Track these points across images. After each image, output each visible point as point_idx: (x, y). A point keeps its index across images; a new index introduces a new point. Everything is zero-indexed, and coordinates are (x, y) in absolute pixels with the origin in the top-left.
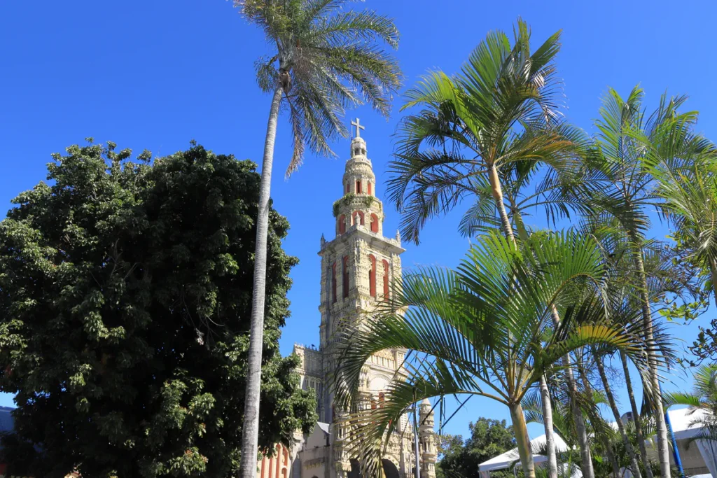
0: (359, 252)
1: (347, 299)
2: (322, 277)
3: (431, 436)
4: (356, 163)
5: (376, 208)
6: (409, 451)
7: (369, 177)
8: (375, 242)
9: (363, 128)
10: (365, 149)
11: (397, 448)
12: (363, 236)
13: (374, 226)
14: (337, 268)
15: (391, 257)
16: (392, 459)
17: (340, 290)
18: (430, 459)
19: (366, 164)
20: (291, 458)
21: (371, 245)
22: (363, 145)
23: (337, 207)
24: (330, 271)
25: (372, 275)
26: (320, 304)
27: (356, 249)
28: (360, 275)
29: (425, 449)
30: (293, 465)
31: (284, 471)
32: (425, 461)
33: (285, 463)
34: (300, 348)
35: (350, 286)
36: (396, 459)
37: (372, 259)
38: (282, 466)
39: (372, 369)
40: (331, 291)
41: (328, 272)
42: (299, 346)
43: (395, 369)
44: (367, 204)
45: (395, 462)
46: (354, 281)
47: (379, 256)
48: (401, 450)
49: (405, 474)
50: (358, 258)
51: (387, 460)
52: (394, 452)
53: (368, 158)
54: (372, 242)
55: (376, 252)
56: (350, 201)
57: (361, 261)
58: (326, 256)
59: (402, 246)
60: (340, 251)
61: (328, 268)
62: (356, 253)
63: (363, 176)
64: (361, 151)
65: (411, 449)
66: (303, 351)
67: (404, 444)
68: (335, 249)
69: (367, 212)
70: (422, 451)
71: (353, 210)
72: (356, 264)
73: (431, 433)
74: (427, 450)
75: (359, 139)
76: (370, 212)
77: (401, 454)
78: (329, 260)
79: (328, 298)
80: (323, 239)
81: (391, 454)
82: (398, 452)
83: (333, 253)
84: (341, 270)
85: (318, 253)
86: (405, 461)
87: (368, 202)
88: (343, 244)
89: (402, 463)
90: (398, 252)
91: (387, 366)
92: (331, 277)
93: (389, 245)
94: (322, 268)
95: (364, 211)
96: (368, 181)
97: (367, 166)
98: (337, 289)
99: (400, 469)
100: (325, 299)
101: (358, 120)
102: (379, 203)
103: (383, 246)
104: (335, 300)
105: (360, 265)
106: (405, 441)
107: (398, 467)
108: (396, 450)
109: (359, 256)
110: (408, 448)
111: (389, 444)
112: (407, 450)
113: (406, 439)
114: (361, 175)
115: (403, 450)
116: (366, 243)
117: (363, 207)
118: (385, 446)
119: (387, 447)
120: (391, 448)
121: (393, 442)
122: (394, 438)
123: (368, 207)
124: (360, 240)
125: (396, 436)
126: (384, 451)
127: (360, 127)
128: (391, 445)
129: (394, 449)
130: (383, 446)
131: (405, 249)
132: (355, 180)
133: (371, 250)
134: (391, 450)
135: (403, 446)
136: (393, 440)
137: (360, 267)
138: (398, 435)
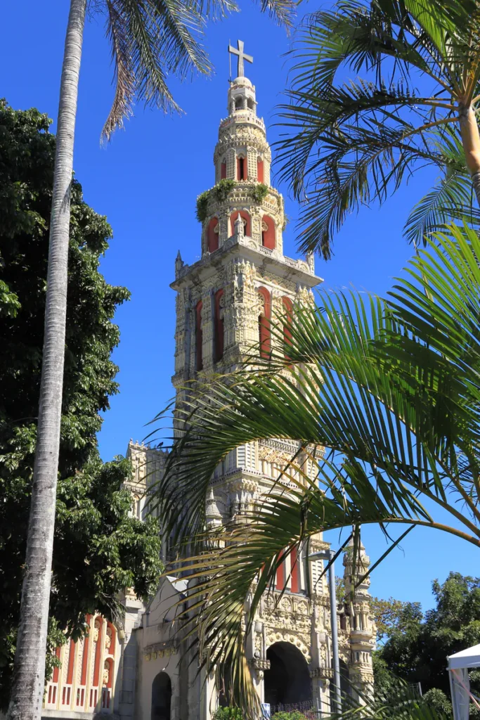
0: (241, 283)
1: (219, 365)
2: (178, 327)
3: (365, 602)
4: (238, 126)
5: (273, 207)
6: (326, 628)
7: (261, 151)
8: (269, 266)
9: (251, 59)
10: (254, 99)
11: (305, 623)
12: (250, 255)
13: (267, 239)
14: (203, 311)
15: (297, 291)
16: (296, 641)
17: (208, 349)
18: (362, 643)
19: (255, 127)
20: (121, 641)
21: (262, 271)
22: (250, 93)
23: (203, 204)
24: (191, 315)
25: (264, 323)
26: (174, 373)
27: (236, 278)
28: (243, 323)
29: (355, 627)
30: (125, 654)
31: (109, 663)
32: (355, 648)
33: (111, 650)
34: (138, 449)
35: (226, 343)
36: (304, 642)
37: (264, 294)
38: (105, 655)
40: (193, 350)
41: (187, 318)
42: (137, 445)
44: (256, 199)
45: (302, 648)
46: (233, 334)
47: (276, 289)
48: (313, 626)
49: (319, 670)
50: (240, 294)
51: (288, 643)
52: (300, 630)
53: (259, 115)
54: (265, 266)
55: (270, 283)
56: (226, 193)
57: (245, 298)
58: (185, 289)
59: (316, 274)
60: (210, 281)
61: (188, 311)
62: (236, 284)
63: (249, 148)
64: (246, 101)
65: (329, 625)
66: (144, 453)
67: (317, 615)
68: (201, 277)
69: (257, 212)
70: (349, 629)
71: (231, 208)
72: (236, 304)
73: (364, 598)
74: (358, 628)
75: (243, 80)
76: (262, 213)
77: (313, 633)
78: (190, 296)
79: (187, 364)
80: (179, 260)
81: (296, 633)
82: (307, 630)
83: (196, 284)
84: (210, 314)
85: (170, 285)
86: (319, 645)
87: (257, 195)
88: (213, 269)
89: (313, 650)
92: (193, 326)
93: (293, 272)
94: (178, 310)
95: (251, 211)
96: (258, 157)
97: (256, 131)
98: (203, 346)
99: (311, 660)
100: (182, 364)
101: (241, 44)
102: (278, 198)
103: (283, 273)
104: (200, 367)
105: (243, 305)
106: (320, 611)
107: (307, 656)
108: (304, 626)
109: (242, 289)
110: (324, 624)
111: (292, 615)
112: (323, 626)
113: (321, 608)
114: (246, 146)
115: (316, 626)
116: (254, 267)
117: (249, 204)
118: (285, 619)
119: (288, 621)
120: (295, 623)
121: (299, 612)
122: (300, 605)
123: (259, 205)
124: (243, 263)
125: (305, 602)
126: (282, 627)
127: (244, 58)
128: (294, 617)
129: (300, 625)
130: (281, 619)
131: (322, 278)
132: (236, 155)
133: (262, 279)
134: (294, 626)
135: (316, 620)
136: (299, 608)
137: (244, 309)
138: (306, 600)
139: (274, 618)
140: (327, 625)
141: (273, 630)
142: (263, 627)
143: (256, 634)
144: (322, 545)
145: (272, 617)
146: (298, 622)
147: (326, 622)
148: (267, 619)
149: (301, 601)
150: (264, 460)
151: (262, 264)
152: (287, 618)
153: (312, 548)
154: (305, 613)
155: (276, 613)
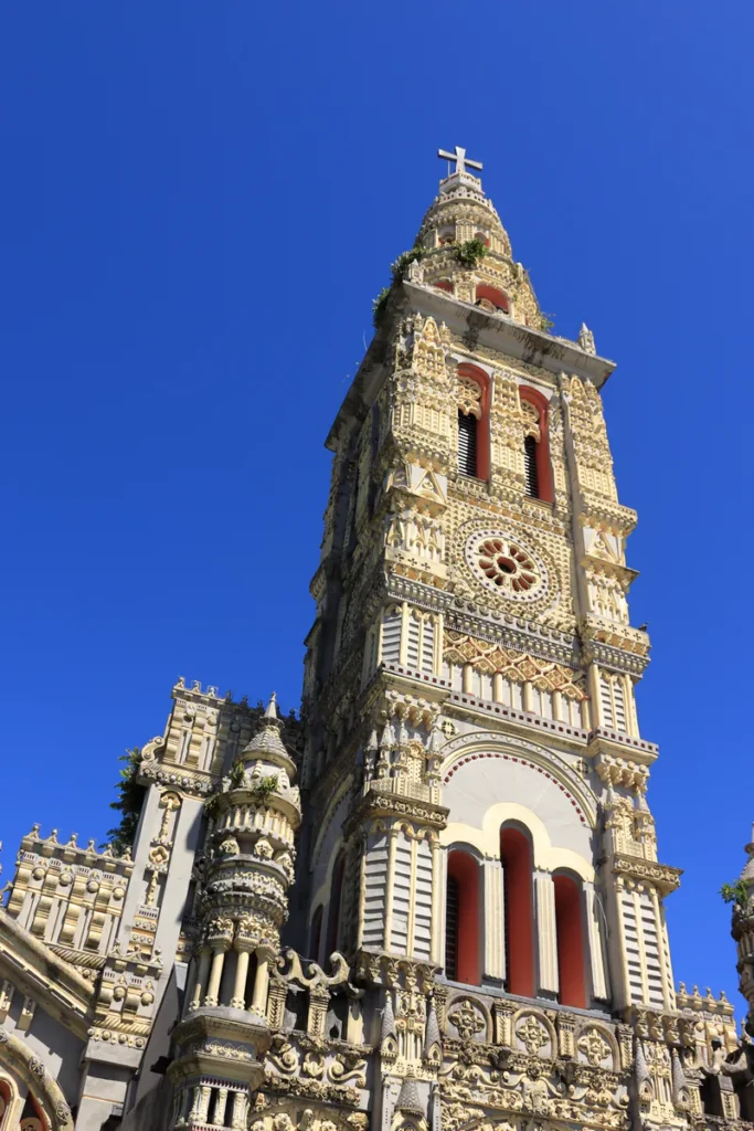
0: (410, 343)
5: (501, 275)
6: (680, 1112)
7: (484, 225)
11: (607, 1096)
12: (434, 309)
14: (363, 443)
15: (556, 381)
21: (468, 341)
22: (471, 183)
24: (351, 469)
28: (411, 397)
37: (473, 374)
39: (462, 717)
43: (588, 729)
44: (465, 262)
46: (388, 423)
47: (504, 372)
48: (634, 1106)
50: (407, 359)
53: (484, 196)
55: (489, 360)
57: (420, 365)
58: (344, 436)
59: (598, 353)
61: (344, 463)
62: (400, 348)
63: (459, 221)
65: (698, 1107)
67: (645, 1069)
69: (466, 279)
72: (398, 374)
76: (475, 279)
78: (354, 442)
83: (362, 419)
84: (369, 436)
87: (466, 257)
90: (580, 366)
91: (546, 715)
92: (353, 485)
95: (454, 278)
98: (358, 498)
100: (328, 552)
101: (461, 149)
102: (513, 266)
105: (410, 372)
106: (653, 1059)
108: (603, 1105)
109: (411, 350)
110: (674, 1101)
111: (556, 1070)
112: (669, 1105)
113: (662, 1051)
114: (454, 220)
115: (646, 1106)
116: (444, 327)
117: (449, 271)
118: (527, 1081)
119: (542, 1085)
120: (567, 1093)
121: (582, 1059)
122: (584, 1041)
123: (470, 269)
124: (419, 317)
125: (601, 1031)
126: (518, 1104)
127: (466, 165)
128: (564, 1075)
129: (588, 1101)
130: (513, 1080)
131: (614, 362)
132: (437, 237)
133: (467, 352)
134: (565, 1105)
135: (642, 1086)
136: (582, 1048)
137: (413, 377)
138: (610, 1028)
139: (487, 1077)
140: (685, 1105)
141: (481, 1113)
142: (431, 1097)
143: (399, 1119)
144: (653, 872)
145: (477, 1070)
146: (578, 1093)
147: (680, 1095)
148: (457, 1077)
149: (589, 1029)
150: (469, 663)
151: (467, 329)
152: (534, 1078)
153: (620, 881)
154: (607, 1064)
155: (490, 1058)
